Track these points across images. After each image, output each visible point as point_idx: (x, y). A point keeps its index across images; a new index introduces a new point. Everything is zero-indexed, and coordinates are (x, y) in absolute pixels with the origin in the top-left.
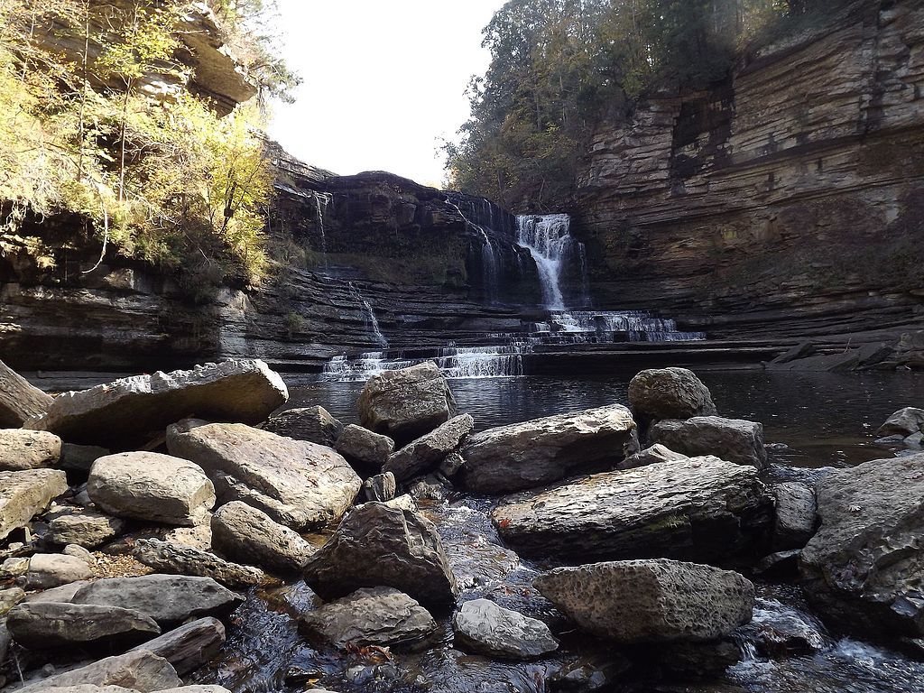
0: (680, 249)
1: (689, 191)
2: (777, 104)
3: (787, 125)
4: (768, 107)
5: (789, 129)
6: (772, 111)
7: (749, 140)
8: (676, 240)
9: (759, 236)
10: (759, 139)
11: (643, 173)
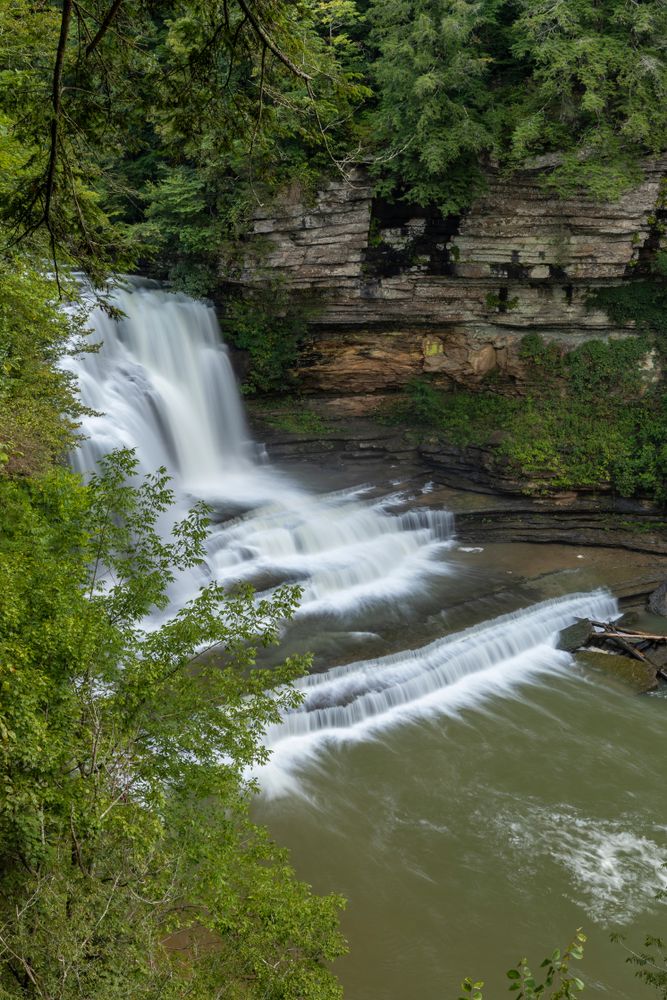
0: (360, 357)
1: (387, 295)
2: (530, 216)
3: (540, 248)
4: (516, 214)
5: (542, 255)
6: (521, 222)
7: (484, 249)
8: (352, 344)
9: (478, 367)
10: (497, 252)
11: (326, 265)
